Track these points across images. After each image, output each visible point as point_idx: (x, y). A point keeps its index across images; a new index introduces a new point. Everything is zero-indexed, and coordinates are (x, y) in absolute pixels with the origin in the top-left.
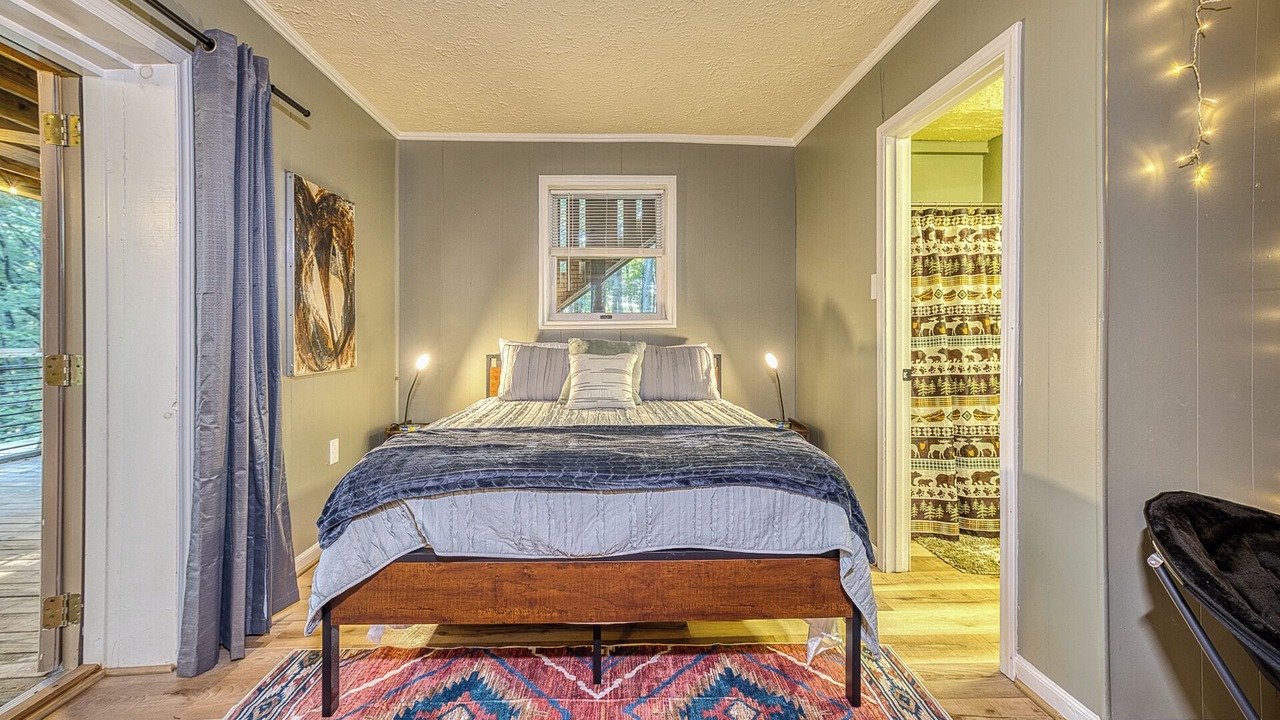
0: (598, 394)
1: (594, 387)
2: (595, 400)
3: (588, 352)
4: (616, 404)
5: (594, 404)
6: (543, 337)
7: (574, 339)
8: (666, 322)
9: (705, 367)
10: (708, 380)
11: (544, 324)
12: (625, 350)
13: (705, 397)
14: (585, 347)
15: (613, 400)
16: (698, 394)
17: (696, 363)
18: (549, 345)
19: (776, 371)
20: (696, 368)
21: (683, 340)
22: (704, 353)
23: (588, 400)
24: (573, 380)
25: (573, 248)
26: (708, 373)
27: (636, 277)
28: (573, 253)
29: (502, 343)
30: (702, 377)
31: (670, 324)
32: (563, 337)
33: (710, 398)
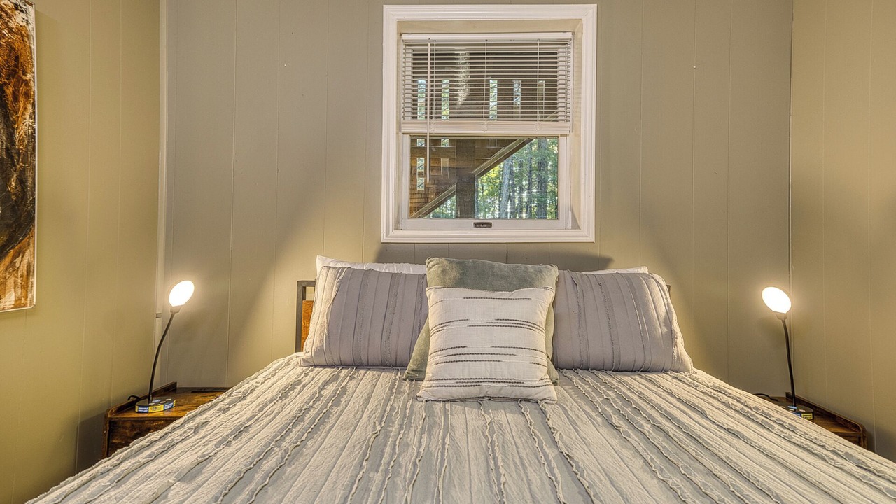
0: (481, 370)
1: (476, 357)
2: (477, 382)
3: (460, 283)
4: (517, 392)
5: (473, 391)
6: (387, 254)
7: (436, 260)
8: (575, 232)
9: (663, 311)
10: (671, 335)
11: (389, 234)
12: (526, 282)
13: (668, 365)
14: (454, 273)
15: (513, 383)
16: (652, 359)
17: (646, 304)
18: (394, 268)
19: (783, 319)
20: (647, 311)
21: (604, 263)
22: (654, 285)
23: (463, 382)
24: (433, 339)
25: (434, 121)
26: (668, 322)
27: (491, 194)
28: (434, 128)
29: (319, 263)
30: (661, 330)
31: (585, 234)
32: (416, 254)
33: (676, 368)
